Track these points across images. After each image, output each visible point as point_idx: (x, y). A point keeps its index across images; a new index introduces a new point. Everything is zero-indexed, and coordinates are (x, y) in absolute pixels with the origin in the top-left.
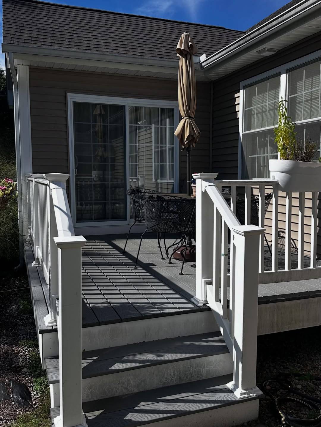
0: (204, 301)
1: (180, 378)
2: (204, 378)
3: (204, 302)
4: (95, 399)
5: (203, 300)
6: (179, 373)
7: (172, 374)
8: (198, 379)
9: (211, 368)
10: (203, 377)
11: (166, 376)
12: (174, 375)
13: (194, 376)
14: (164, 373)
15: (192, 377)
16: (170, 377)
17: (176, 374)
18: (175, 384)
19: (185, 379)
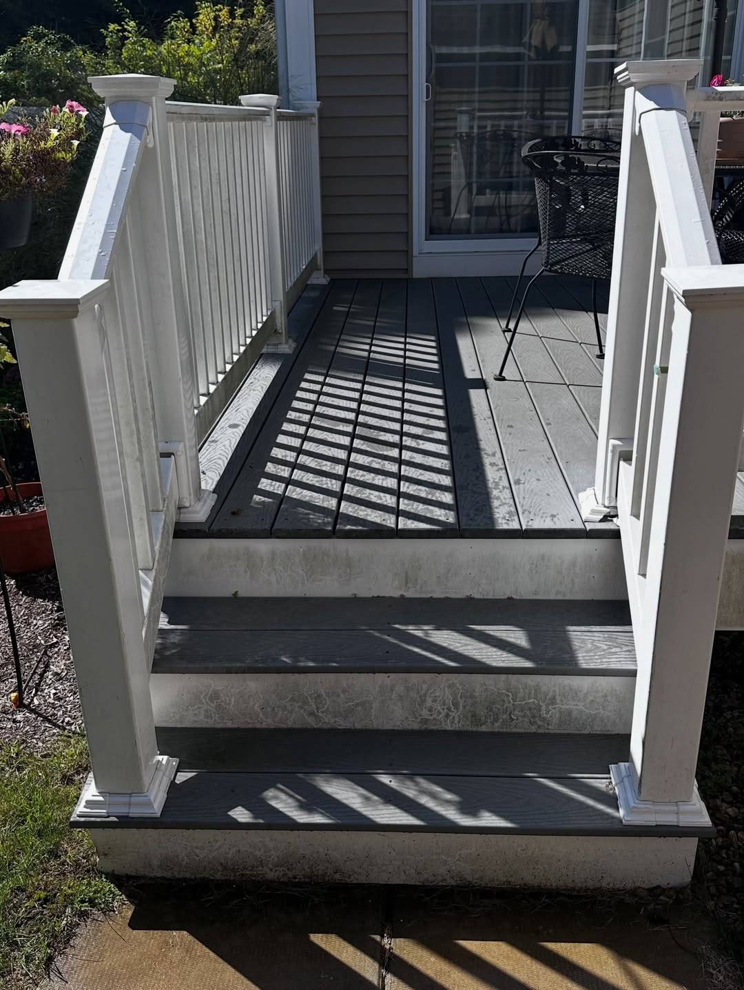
0: (608, 507)
1: (472, 716)
2: (553, 729)
3: (608, 510)
4: (229, 725)
5: (607, 504)
6: (470, 701)
7: (449, 702)
8: (533, 729)
9: (576, 707)
10: (550, 727)
11: (429, 703)
12: (456, 705)
13: (517, 719)
14: (425, 695)
15: (513, 720)
16: (443, 709)
17: (461, 705)
18: (457, 729)
19: (489, 721)
